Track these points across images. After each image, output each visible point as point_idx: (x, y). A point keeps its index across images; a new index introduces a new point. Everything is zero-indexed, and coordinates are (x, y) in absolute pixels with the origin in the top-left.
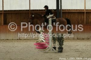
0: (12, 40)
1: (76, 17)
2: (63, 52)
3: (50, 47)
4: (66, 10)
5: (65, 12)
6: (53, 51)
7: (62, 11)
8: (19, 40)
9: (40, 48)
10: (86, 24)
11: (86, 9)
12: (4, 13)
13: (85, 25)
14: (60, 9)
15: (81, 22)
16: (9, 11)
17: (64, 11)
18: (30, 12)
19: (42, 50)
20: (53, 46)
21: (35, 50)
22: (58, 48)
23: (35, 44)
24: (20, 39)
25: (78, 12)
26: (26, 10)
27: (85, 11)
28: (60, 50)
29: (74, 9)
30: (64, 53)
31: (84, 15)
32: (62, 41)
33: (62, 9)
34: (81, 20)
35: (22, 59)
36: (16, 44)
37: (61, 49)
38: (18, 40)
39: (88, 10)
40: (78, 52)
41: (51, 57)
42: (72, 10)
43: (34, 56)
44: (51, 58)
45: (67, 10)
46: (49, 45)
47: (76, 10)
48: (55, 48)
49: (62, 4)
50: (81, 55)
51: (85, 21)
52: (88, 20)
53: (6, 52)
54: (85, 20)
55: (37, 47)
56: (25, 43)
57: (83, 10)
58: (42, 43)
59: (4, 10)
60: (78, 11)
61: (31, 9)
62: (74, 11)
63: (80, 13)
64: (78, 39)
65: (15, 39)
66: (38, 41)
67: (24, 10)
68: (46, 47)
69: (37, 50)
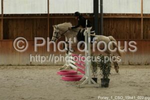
0: (19, 65)
1: (127, 28)
2: (109, 87)
3: (87, 78)
4: (109, 14)
5: (109, 18)
6: (92, 85)
7: (103, 17)
8: (30, 67)
9: (68, 80)
10: (144, 38)
11: (144, 13)
12: (4, 19)
13: (142, 41)
14: (99, 12)
15: (134, 35)
16: (12, 15)
18: (48, 18)
19: (73, 82)
20: (93, 77)
21: (61, 84)
22: (101, 79)
23: (58, 73)
24: (32, 64)
25: (130, 19)
26: (42, 15)
27: (142, 17)
28: (104, 84)
29: (124, 13)
30: (111, 89)
31: (140, 24)
32: (109, 68)
33: (104, 12)
34: (135, 32)
35: (41, 98)
36: (26, 72)
37: (107, 81)
38: (27, 65)
39: (146, 15)
40: (135, 87)
41: (91, 96)
43: (61, 93)
44: (92, 98)
45: (112, 14)
46: (85, 74)
47: (127, 15)
48: (95, 79)
49: (104, 5)
50: (141, 91)
51: (142, 34)
52: (147, 32)
53: (13, 86)
54: (142, 32)
55: (63, 78)
56: (42, 71)
57: (139, 15)
58: (71, 71)
59: (4, 15)
60: (130, 17)
61: (50, 13)
62: (123, 17)
63: (133, 19)
65: (23, 64)
66: (63, 67)
67: (39, 14)
68: (80, 79)
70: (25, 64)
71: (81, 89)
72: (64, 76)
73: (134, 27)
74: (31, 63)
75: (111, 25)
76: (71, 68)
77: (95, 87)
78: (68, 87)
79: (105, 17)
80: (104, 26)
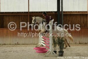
0: (10, 44)
1: (78, 20)
4: (67, 12)
7: (63, 14)
14: (61, 11)
15: (83, 25)
17: (66, 14)
19: (42, 54)
25: (80, 15)
33: (63, 11)
34: (83, 23)
38: (16, 44)
42: (74, 12)
45: (69, 12)
46: (49, 49)
60: (80, 13)
62: (76, 13)
64: (80, 44)
66: (37, 45)
68: (46, 51)
69: (38, 54)
70: (14, 43)
71: (46, 57)
72: (37, 50)
73: (83, 20)
74: (18, 43)
75: (68, 18)
76: (43, 46)
77: (55, 56)
78: (39, 56)
79: (64, 14)
80: (64, 19)
